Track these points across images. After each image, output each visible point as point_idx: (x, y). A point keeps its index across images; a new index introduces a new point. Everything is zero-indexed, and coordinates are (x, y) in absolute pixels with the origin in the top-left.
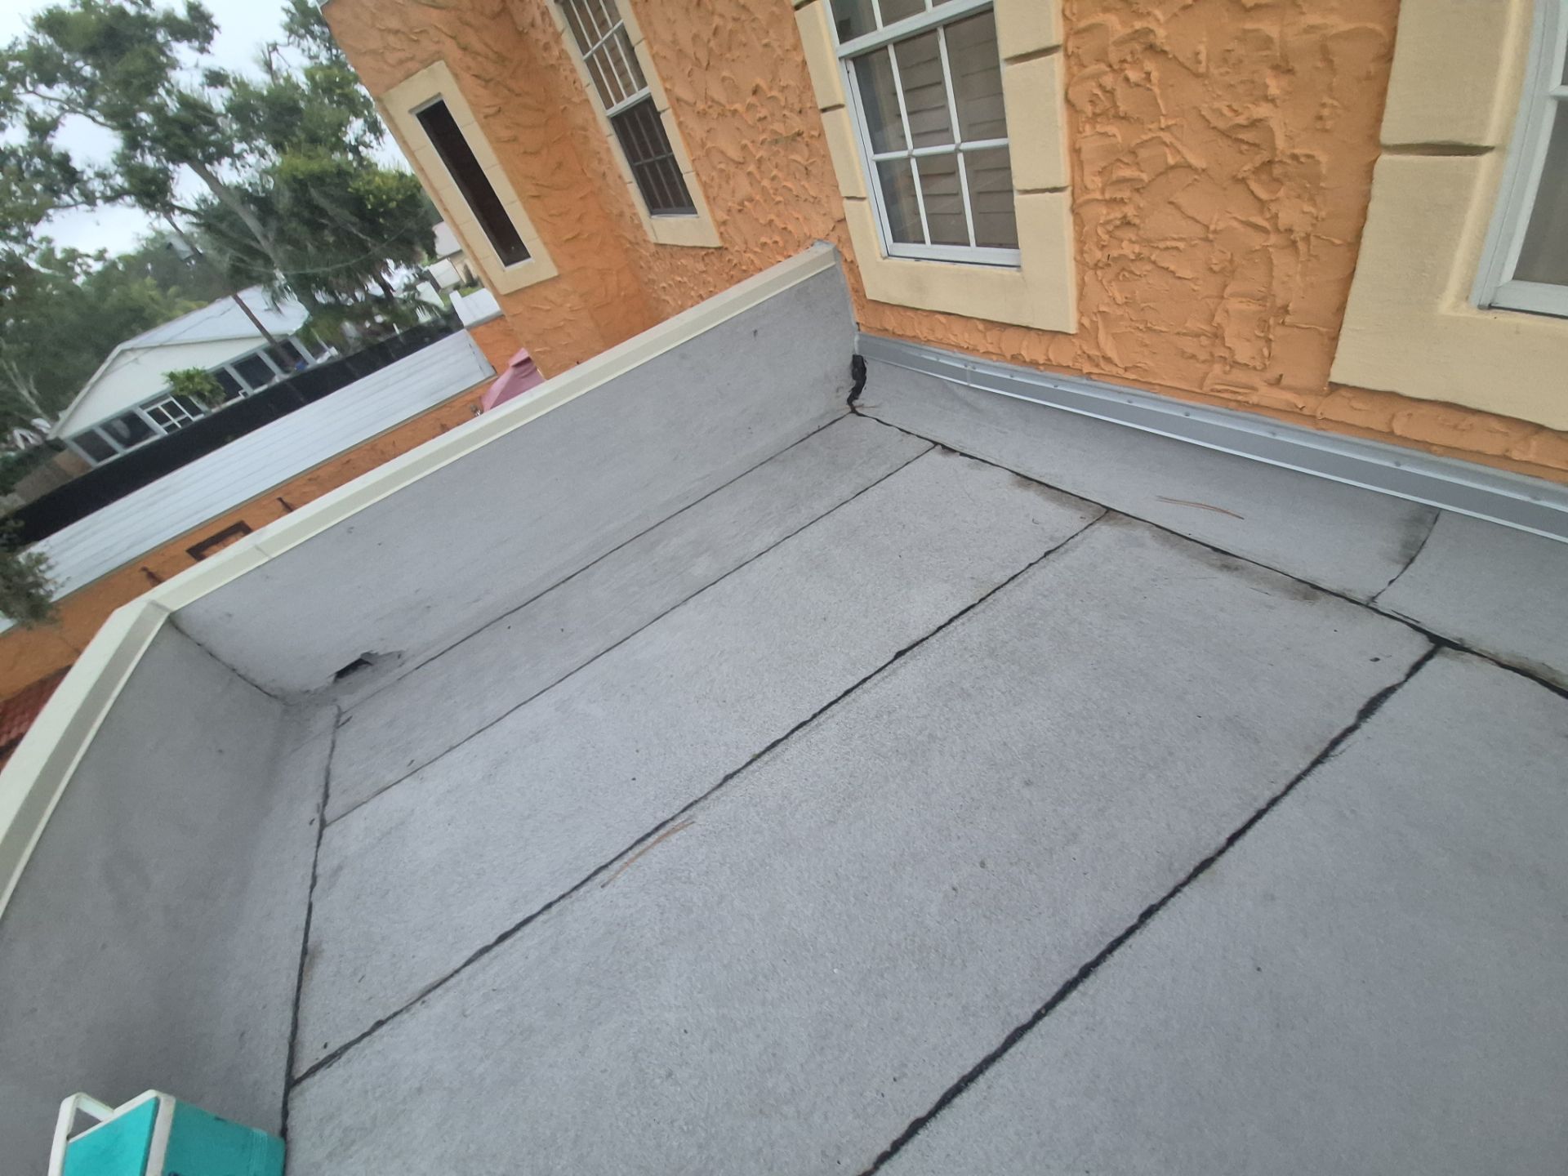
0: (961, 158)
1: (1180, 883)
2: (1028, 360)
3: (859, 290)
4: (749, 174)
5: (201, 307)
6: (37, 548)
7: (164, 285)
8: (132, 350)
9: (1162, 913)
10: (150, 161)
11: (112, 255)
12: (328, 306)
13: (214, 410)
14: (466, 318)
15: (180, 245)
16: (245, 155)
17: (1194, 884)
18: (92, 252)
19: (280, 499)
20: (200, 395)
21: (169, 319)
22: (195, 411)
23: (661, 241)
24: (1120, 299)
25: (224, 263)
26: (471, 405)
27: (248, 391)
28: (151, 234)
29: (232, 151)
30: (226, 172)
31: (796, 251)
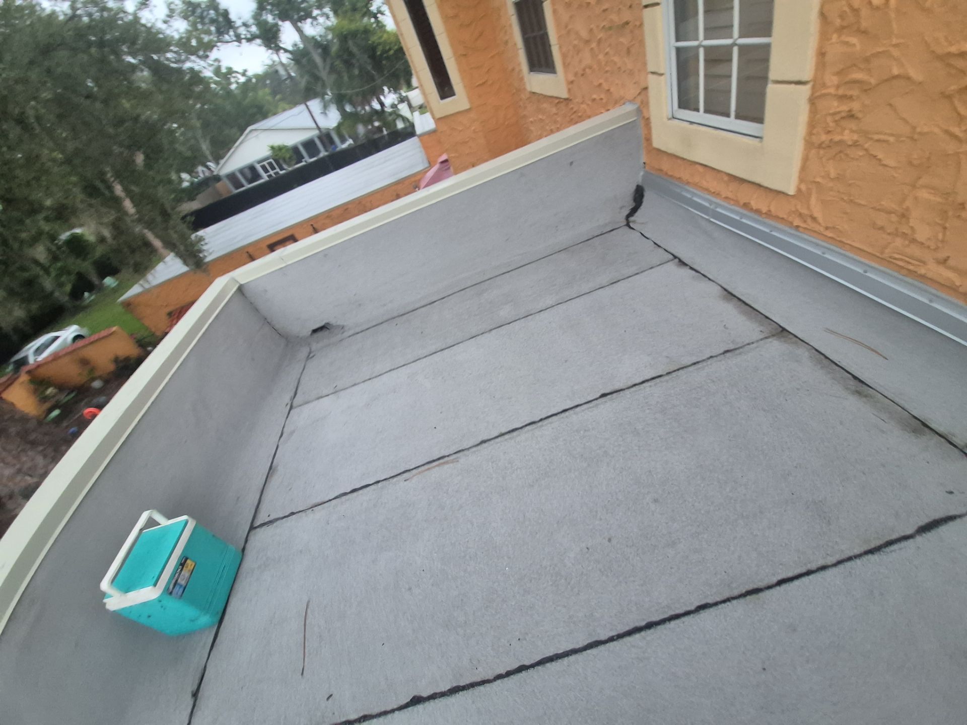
0: (735, 50)
1: (732, 596)
2: (754, 208)
3: (648, 140)
4: (592, 49)
5: (291, 108)
6: (201, 233)
7: (274, 93)
8: (255, 130)
9: (712, 611)
10: (270, 18)
11: (250, 73)
12: (351, 114)
13: (290, 169)
14: (419, 131)
15: (282, 72)
16: (318, 17)
17: (742, 600)
18: (241, 71)
19: (312, 225)
20: (284, 160)
21: (275, 114)
22: (282, 169)
23: (533, 91)
24: (833, 175)
25: (303, 83)
26: (413, 184)
27: (308, 160)
28: (270, 63)
29: (311, 15)
30: (309, 29)
31: (614, 107)
